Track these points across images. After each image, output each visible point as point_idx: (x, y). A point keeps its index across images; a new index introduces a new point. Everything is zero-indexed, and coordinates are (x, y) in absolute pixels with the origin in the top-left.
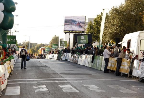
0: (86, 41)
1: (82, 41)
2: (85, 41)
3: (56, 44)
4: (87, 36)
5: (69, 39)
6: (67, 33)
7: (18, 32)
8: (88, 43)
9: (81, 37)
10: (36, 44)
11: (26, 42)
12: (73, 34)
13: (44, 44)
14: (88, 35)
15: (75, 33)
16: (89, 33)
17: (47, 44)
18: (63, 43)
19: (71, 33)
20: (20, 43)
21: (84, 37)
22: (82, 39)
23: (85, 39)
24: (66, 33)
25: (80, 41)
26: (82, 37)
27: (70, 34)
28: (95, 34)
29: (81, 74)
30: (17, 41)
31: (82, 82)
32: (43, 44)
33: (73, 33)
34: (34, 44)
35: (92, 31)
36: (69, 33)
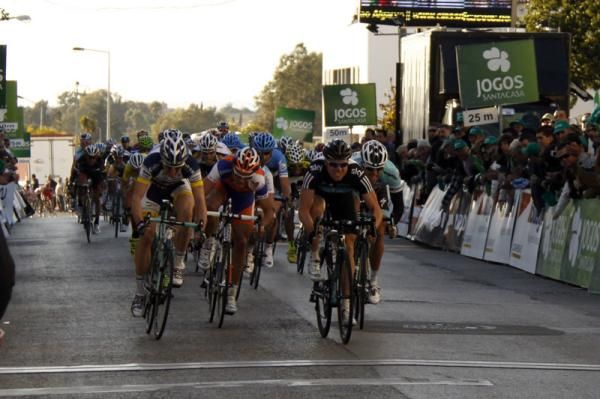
0: (523, 86)
1: (492, 85)
2: (518, 81)
3: (306, 108)
4: (530, 45)
5: (399, 68)
6: (382, 28)
7: (26, 18)
8: (536, 98)
9: (487, 54)
10: (158, 106)
11: (84, 95)
12: (427, 33)
13: (218, 110)
14: (540, 39)
15: (443, 23)
16: (545, 24)
17: (236, 111)
18: (350, 98)
19: (409, 30)
20: (43, 105)
21: (505, 55)
22: (493, 66)
23: (512, 73)
24: (373, 29)
25: (480, 85)
26: (496, 58)
27: (403, 34)
28: (589, 35)
29: (480, 330)
30: (14, 84)
31: (488, 383)
32: (206, 107)
33: (424, 28)
34: (143, 107)
35: (568, 11)
36: (395, 29)
